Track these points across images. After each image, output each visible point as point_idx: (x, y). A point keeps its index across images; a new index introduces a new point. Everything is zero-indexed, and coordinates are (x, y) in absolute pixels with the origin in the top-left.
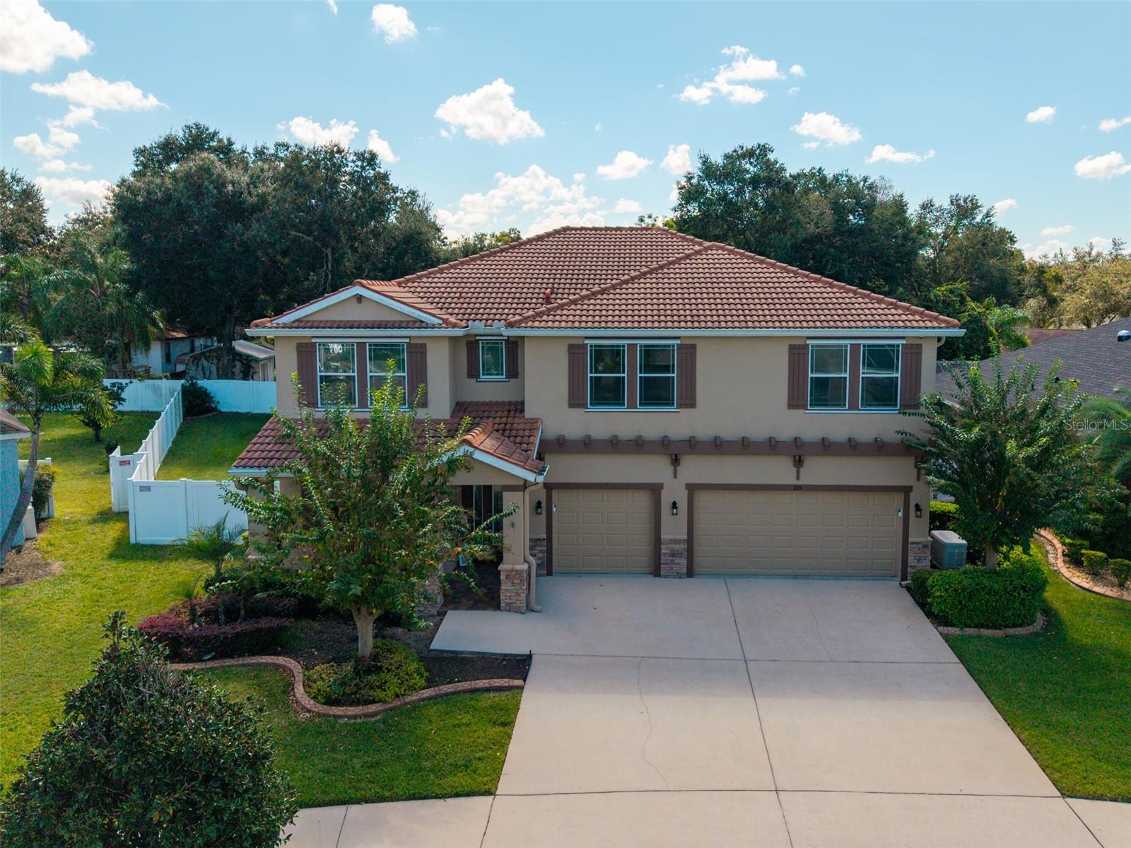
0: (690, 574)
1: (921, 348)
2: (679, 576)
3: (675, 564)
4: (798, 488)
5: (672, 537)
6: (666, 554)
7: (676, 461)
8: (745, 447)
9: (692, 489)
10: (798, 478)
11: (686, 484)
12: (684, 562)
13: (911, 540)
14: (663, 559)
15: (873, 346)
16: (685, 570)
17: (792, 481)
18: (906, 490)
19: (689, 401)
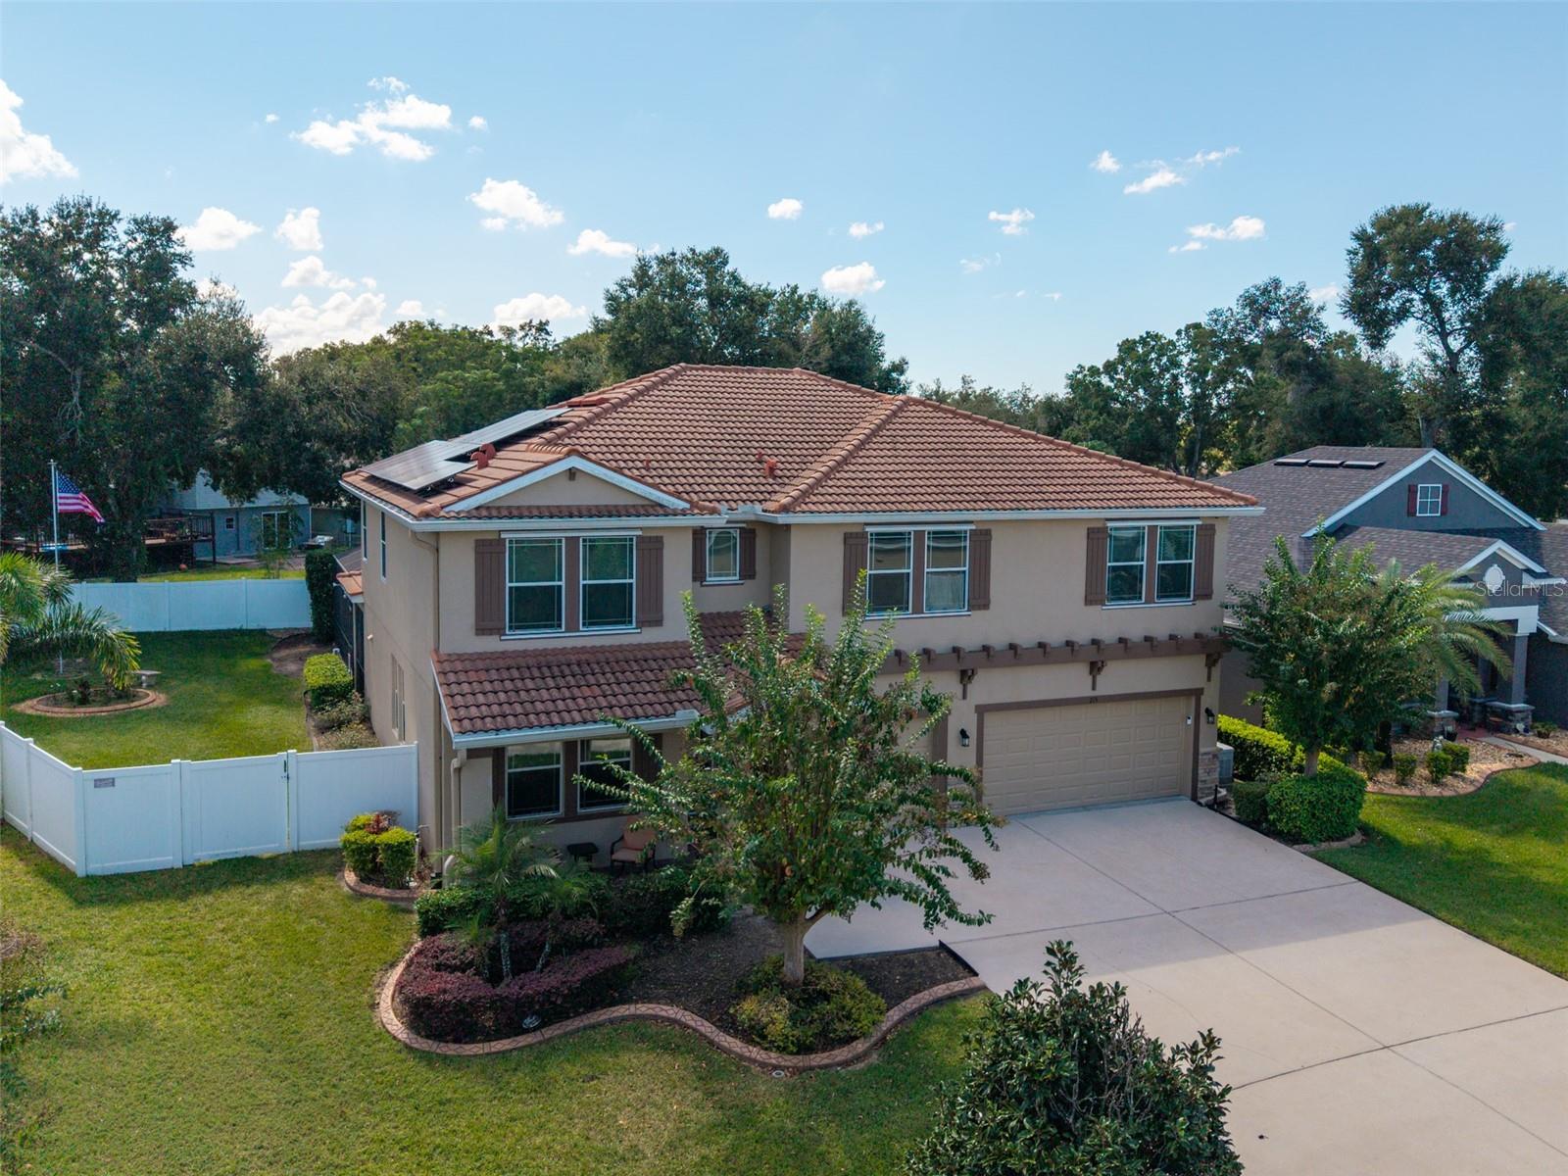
1: (1214, 530)
4: (1093, 700)
7: (966, 676)
8: (1043, 654)
9: (982, 710)
10: (1094, 688)
11: (976, 707)
13: (1202, 750)
15: (1169, 527)
18: (1197, 693)
19: (985, 602)
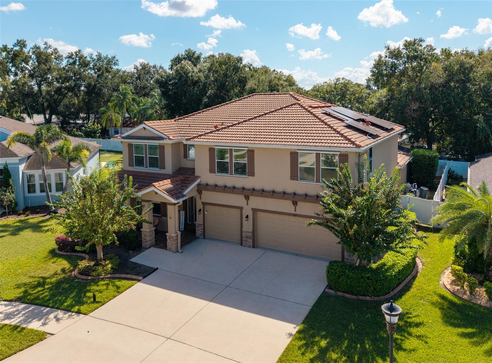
0: (254, 247)
1: (348, 156)
2: (249, 247)
3: (248, 241)
4: (295, 215)
5: (246, 230)
6: (244, 237)
7: (247, 198)
8: (273, 194)
9: (255, 211)
10: (295, 211)
11: (252, 208)
12: (251, 241)
14: (244, 239)
15: (326, 154)
16: (251, 245)
17: (293, 212)
19: (252, 174)
